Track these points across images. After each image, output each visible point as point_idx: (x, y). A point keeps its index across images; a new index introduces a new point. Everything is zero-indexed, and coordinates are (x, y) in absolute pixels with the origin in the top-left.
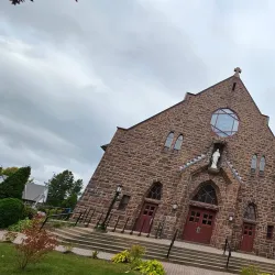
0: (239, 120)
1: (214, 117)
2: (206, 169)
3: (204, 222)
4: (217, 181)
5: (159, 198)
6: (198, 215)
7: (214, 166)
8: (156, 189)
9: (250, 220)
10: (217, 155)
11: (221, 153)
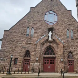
0: (57, 15)
1: (46, 16)
2: (47, 41)
3: (51, 63)
4: (53, 45)
5: (30, 57)
6: (48, 61)
7: (50, 39)
8: (28, 53)
9: (70, 59)
10: (50, 33)
11: (52, 32)
